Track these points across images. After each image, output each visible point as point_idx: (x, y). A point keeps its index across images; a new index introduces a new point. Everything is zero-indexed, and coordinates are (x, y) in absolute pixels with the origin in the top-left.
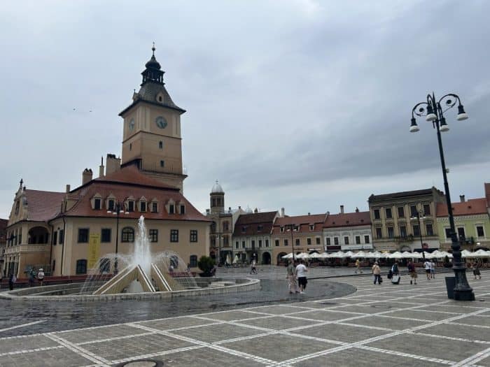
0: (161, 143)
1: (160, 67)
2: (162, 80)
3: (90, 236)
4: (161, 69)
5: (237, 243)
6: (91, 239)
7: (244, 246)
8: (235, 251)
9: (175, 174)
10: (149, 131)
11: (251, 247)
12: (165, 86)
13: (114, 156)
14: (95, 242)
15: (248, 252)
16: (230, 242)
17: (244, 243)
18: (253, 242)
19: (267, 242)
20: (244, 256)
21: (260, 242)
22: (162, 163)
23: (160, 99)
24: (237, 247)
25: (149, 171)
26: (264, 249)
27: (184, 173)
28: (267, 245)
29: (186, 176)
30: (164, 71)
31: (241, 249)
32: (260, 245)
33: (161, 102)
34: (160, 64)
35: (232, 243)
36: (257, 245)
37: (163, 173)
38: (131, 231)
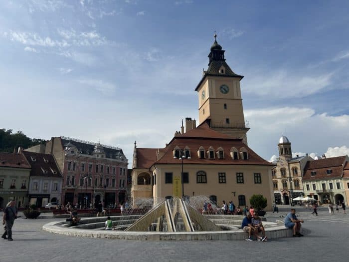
0: (225, 105)
1: (221, 48)
2: (224, 57)
3: (173, 178)
4: (222, 49)
5: (308, 186)
6: (174, 181)
7: (314, 188)
8: (307, 193)
9: (238, 128)
10: (215, 97)
11: (322, 189)
12: (226, 61)
13: (190, 119)
14: (177, 183)
15: (320, 194)
16: (301, 184)
17: (314, 186)
18: (324, 185)
19: (338, 184)
20: (316, 197)
21: (331, 185)
22: (228, 120)
23: (222, 71)
24: (308, 189)
25: (218, 127)
26: (336, 191)
27: (246, 127)
28: (339, 187)
29: (249, 129)
30: (224, 50)
31: (312, 191)
32: (331, 187)
33: (223, 74)
34: (221, 46)
35: (303, 186)
36: (328, 187)
37: (229, 128)
38: (204, 174)
